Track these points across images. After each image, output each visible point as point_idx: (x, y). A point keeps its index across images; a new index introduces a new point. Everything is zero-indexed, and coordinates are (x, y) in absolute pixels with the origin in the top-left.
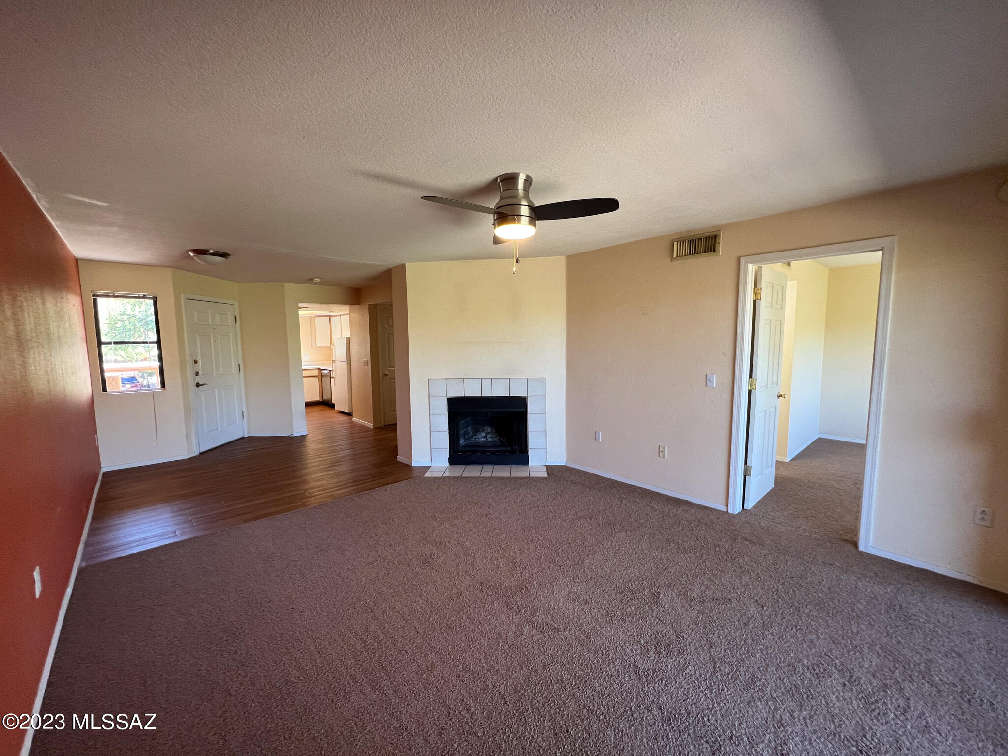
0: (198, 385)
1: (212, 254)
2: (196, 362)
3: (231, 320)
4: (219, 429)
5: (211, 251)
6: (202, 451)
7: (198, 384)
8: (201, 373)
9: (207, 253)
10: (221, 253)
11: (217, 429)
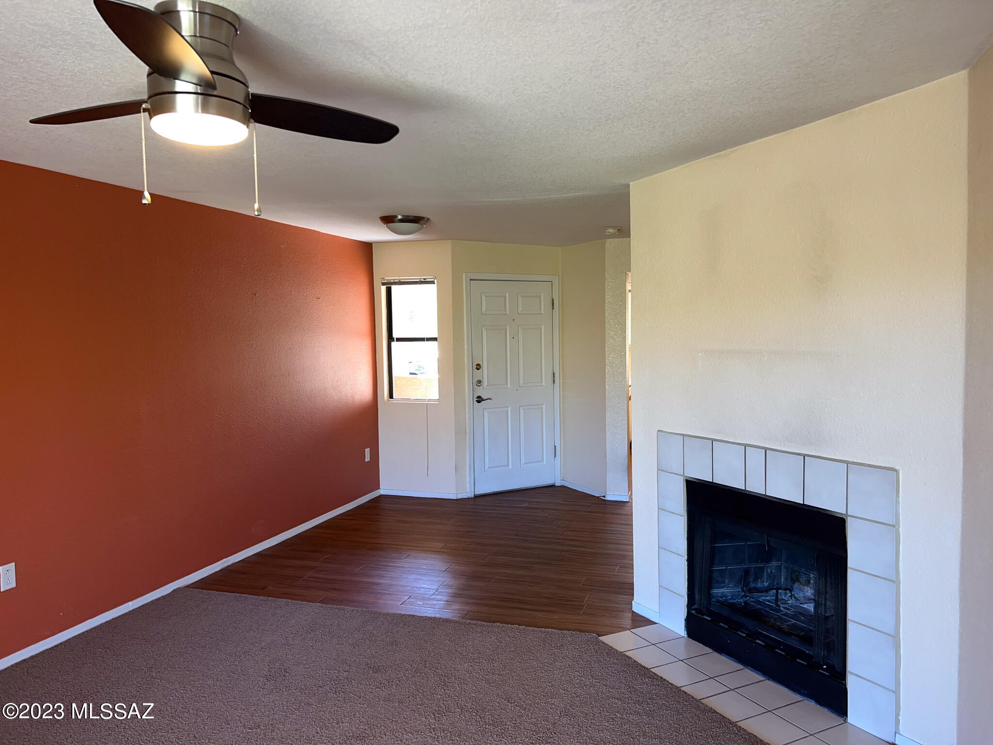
0: (480, 400)
1: (401, 221)
2: (478, 367)
3: (545, 304)
4: (510, 467)
5: (400, 217)
6: (480, 491)
7: (479, 397)
8: (485, 383)
9: (396, 219)
10: (412, 218)
11: (508, 465)
